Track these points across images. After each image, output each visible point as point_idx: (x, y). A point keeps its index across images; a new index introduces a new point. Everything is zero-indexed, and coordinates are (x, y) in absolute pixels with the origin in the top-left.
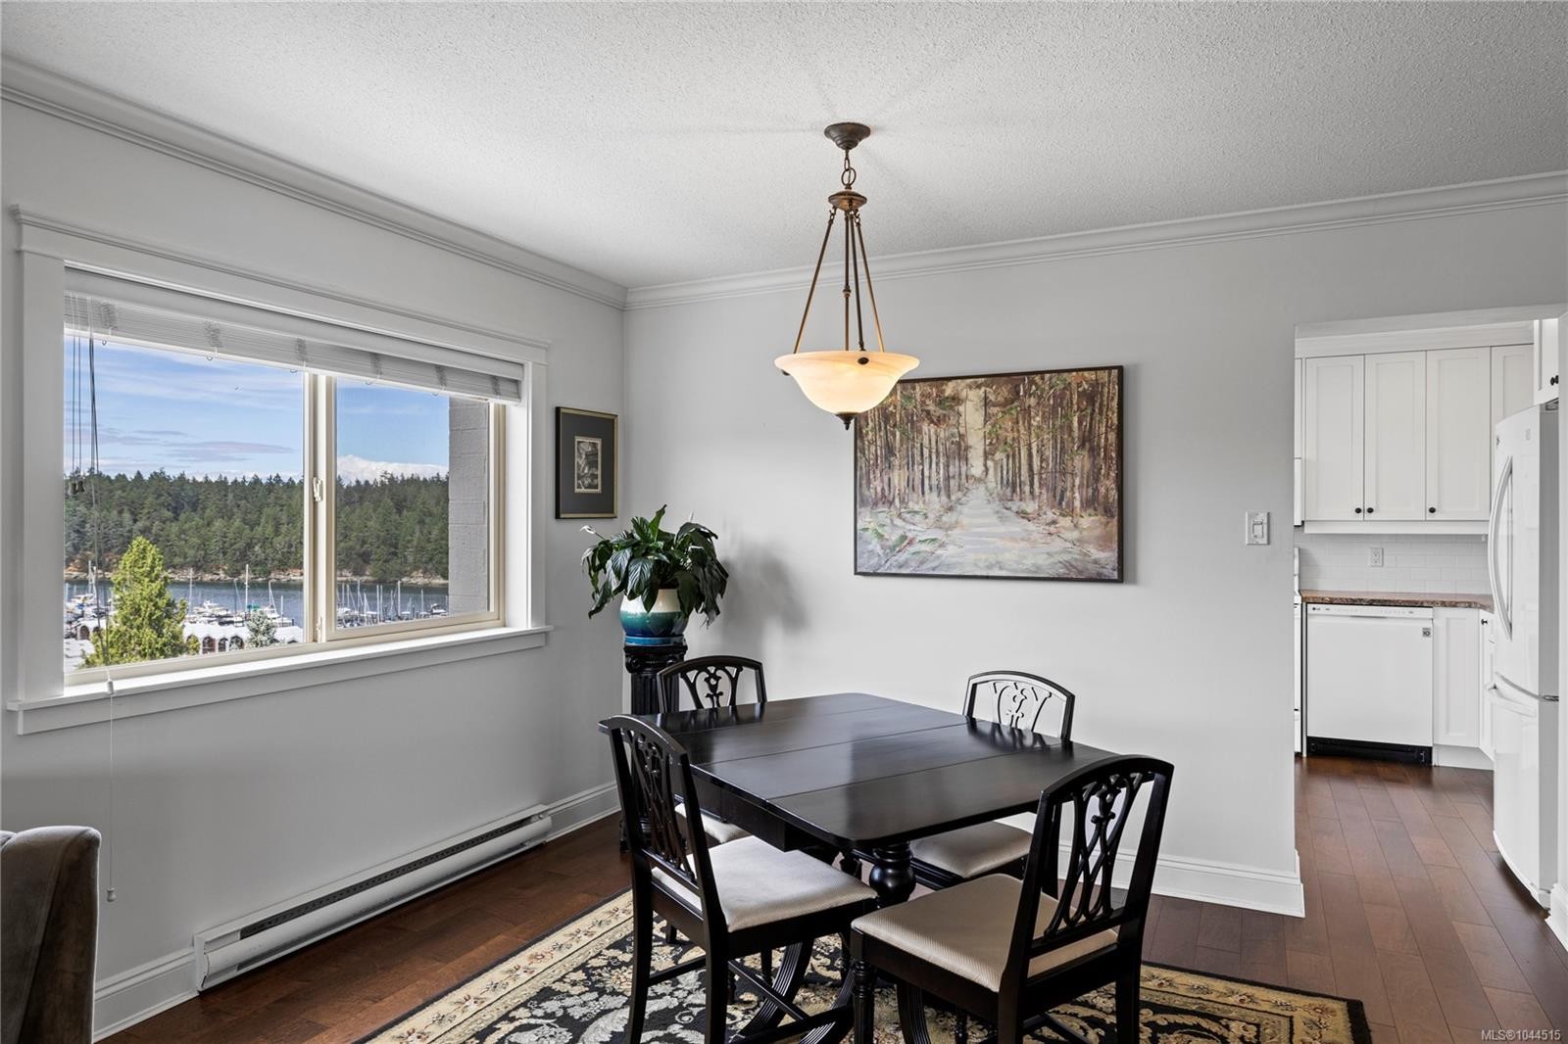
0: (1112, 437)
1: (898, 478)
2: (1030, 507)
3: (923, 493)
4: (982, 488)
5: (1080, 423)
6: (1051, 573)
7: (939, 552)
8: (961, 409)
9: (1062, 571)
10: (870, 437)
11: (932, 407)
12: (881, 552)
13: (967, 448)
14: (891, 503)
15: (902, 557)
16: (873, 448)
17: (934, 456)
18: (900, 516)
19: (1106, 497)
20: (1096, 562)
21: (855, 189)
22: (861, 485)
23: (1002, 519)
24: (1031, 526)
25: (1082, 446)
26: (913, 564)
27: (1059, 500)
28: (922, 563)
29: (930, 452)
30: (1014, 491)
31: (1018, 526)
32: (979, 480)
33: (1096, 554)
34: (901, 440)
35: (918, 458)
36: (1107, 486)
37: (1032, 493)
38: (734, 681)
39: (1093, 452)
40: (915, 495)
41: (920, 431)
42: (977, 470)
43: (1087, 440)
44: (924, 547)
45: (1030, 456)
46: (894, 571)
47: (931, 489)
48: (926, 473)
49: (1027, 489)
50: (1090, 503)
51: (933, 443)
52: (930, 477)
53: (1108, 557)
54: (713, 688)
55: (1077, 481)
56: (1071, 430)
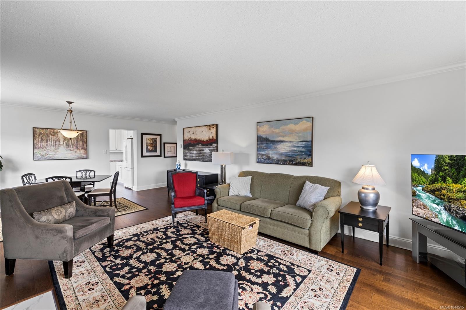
0: (86, 140)
1: (44, 144)
2: (72, 149)
3: (50, 147)
4: (63, 146)
5: (80, 138)
6: (76, 158)
7: (54, 156)
8: (58, 134)
9: (78, 158)
10: (37, 137)
11: (52, 133)
12: (40, 156)
13: (60, 140)
14: (43, 148)
15: (45, 157)
16: (38, 139)
17: (52, 141)
18: (45, 150)
19: (85, 148)
20: (83, 156)
21: (71, 110)
22: (35, 145)
23: (67, 151)
24: (72, 152)
25: (81, 141)
26: (48, 158)
27: (77, 148)
28: (50, 158)
29: (52, 140)
30: (69, 147)
31: (70, 152)
32: (62, 145)
33: (83, 155)
34: (45, 138)
35: (49, 141)
36: (85, 146)
37: (72, 147)
38: (32, 177)
39: (83, 142)
40: (48, 147)
41: (49, 137)
42: (62, 143)
43: (82, 140)
44: (50, 155)
45: (72, 142)
46: (44, 159)
47: (52, 146)
48: (51, 143)
49: (71, 146)
50: (82, 149)
51: (52, 139)
52: (52, 144)
53: (85, 156)
54: (29, 178)
55: (80, 146)
56: (79, 139)
